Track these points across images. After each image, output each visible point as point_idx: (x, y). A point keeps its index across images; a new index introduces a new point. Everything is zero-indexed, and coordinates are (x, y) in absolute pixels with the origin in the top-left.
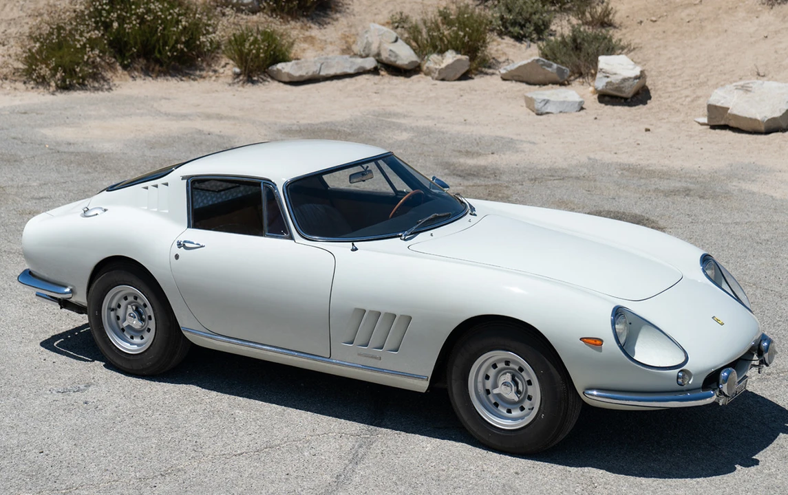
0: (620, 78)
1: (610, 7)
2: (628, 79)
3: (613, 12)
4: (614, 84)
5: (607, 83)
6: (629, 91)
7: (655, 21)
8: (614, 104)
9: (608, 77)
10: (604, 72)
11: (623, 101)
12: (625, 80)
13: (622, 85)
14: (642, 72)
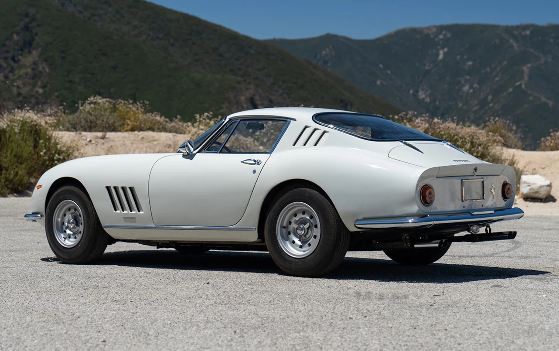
0: (538, 185)
1: (515, 159)
2: (543, 186)
3: (517, 161)
4: (534, 190)
5: (530, 189)
6: (543, 194)
7: (544, 168)
8: (534, 202)
9: (530, 186)
10: (527, 183)
11: (539, 200)
12: (541, 187)
13: (539, 190)
14: (551, 183)
